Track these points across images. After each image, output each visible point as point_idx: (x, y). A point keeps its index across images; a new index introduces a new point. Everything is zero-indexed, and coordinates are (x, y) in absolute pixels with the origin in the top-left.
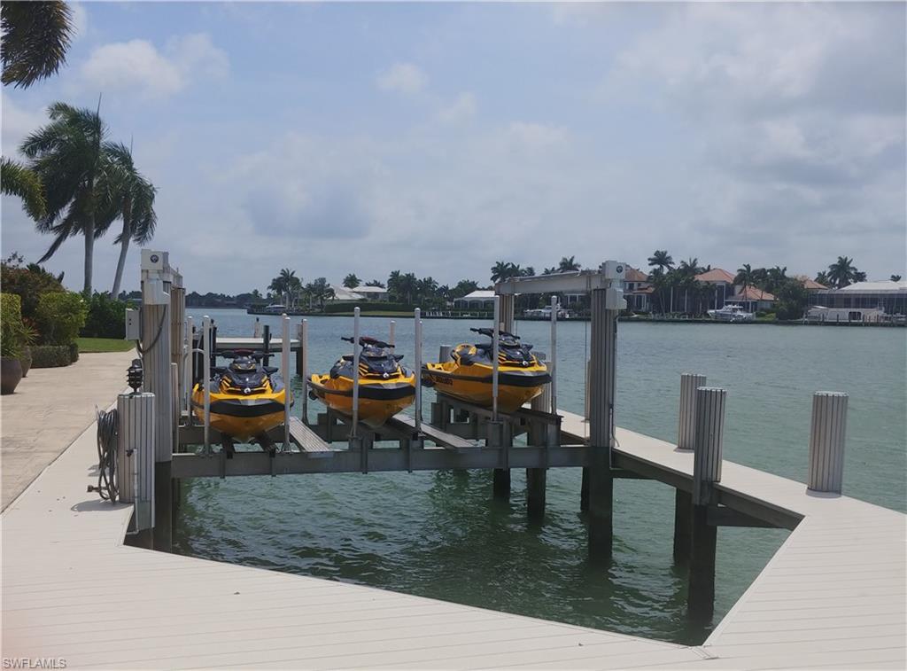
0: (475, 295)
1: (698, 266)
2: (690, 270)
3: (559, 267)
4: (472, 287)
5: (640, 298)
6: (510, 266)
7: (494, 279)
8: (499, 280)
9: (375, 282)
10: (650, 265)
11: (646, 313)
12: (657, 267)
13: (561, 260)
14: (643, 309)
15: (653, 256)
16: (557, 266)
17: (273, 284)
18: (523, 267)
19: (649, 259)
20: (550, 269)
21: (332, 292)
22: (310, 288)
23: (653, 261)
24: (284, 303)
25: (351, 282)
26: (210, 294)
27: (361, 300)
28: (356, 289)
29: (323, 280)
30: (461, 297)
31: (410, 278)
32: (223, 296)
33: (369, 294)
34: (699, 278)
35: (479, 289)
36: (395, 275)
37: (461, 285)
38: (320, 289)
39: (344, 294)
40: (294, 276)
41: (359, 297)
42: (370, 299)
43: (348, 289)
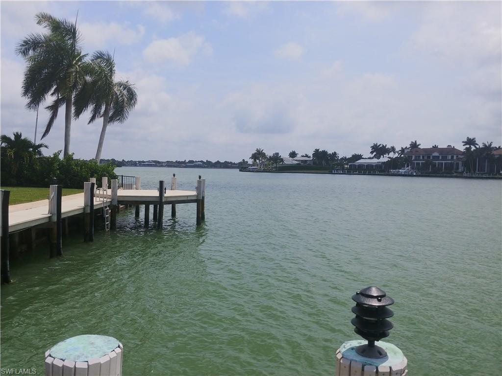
0: (361, 161)
1: (492, 146)
2: (488, 148)
3: (410, 146)
4: (359, 157)
5: (457, 164)
6: (381, 146)
7: (372, 153)
8: (375, 153)
9: (306, 155)
10: (464, 145)
11: (462, 172)
12: (468, 146)
13: (410, 143)
14: (460, 170)
15: (466, 140)
16: (409, 146)
17: (252, 156)
18: (388, 146)
19: (463, 142)
20: (404, 147)
21: (282, 160)
22: (271, 158)
23: (466, 143)
24: (257, 166)
25: (293, 155)
26: (225, 162)
27: (298, 164)
28: (294, 159)
29: (277, 154)
30: (354, 162)
31: (324, 153)
32: (231, 163)
33: (302, 161)
34: (494, 152)
35: (363, 158)
36: (317, 151)
37: (353, 156)
38: (276, 158)
39: (289, 161)
40: (263, 152)
41: (297, 162)
42: (302, 164)
43: (291, 159)
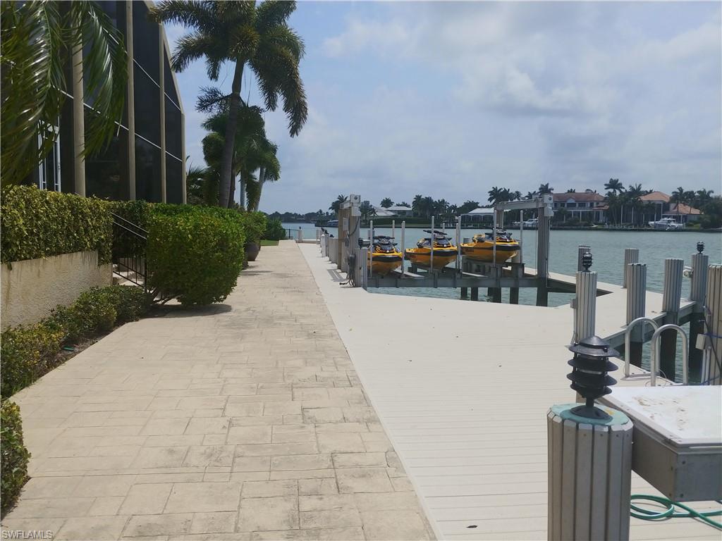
0: (477, 211)
1: (641, 190)
2: (636, 192)
3: (539, 191)
4: (474, 205)
5: (598, 213)
6: (502, 191)
7: (490, 200)
8: (494, 201)
9: (404, 203)
10: (606, 189)
11: (603, 224)
12: (612, 190)
13: (540, 186)
14: (601, 221)
15: (608, 183)
16: (538, 191)
17: (333, 205)
18: (512, 191)
19: (606, 185)
20: (532, 192)
21: (373, 211)
23: (608, 186)
25: (387, 203)
27: (394, 216)
28: (390, 208)
29: (367, 202)
30: (466, 213)
31: (429, 200)
32: (296, 214)
33: (399, 212)
34: (643, 198)
35: (479, 207)
36: (418, 198)
37: (466, 204)
38: (366, 208)
39: (382, 213)
41: (392, 214)
42: (401, 215)
43: (384, 209)
